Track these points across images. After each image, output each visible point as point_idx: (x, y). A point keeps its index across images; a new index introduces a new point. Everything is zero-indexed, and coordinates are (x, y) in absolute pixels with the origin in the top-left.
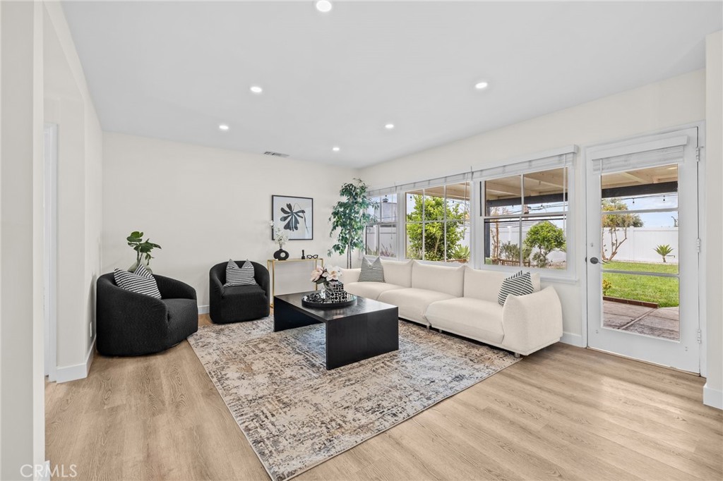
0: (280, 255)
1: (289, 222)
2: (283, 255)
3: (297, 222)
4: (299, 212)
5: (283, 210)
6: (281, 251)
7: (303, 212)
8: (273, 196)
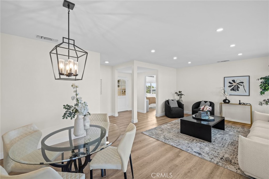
0: (226, 101)
1: (234, 87)
2: (227, 101)
3: (238, 87)
4: (240, 83)
5: (230, 83)
6: (226, 99)
7: (242, 83)
8: (224, 77)
